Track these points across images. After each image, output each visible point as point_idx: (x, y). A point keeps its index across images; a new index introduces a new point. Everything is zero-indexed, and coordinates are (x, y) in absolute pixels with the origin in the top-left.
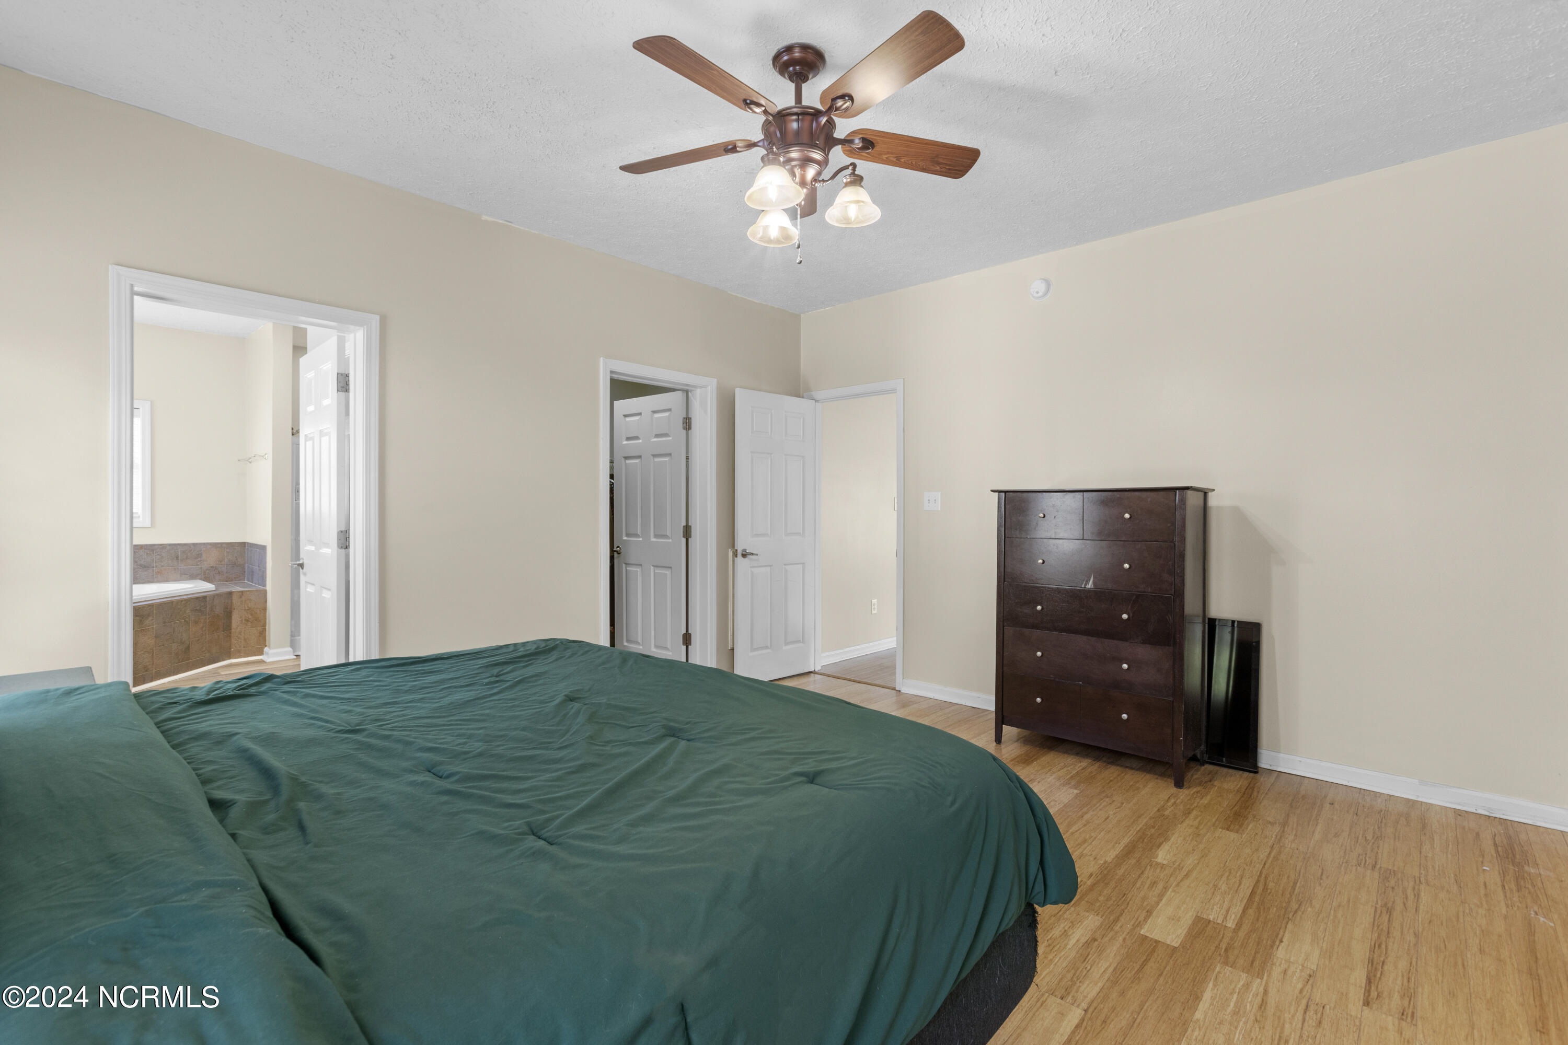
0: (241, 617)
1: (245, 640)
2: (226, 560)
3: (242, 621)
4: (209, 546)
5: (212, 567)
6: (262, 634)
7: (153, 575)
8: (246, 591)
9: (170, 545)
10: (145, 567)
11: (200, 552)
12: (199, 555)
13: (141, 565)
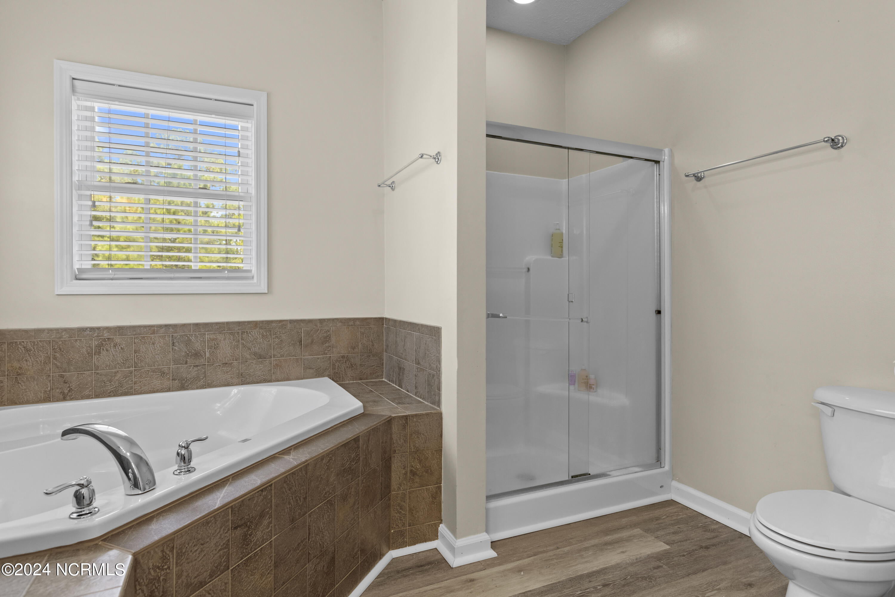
0: (404, 468)
1: (411, 510)
2: (360, 346)
3: (406, 474)
4: (339, 324)
5: (343, 357)
6: (435, 498)
7: (271, 370)
8: (413, 416)
9: (291, 321)
10: (260, 357)
11: (329, 333)
12: (327, 339)
13: (255, 354)
